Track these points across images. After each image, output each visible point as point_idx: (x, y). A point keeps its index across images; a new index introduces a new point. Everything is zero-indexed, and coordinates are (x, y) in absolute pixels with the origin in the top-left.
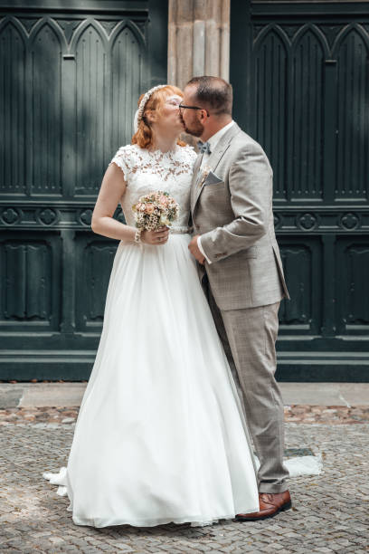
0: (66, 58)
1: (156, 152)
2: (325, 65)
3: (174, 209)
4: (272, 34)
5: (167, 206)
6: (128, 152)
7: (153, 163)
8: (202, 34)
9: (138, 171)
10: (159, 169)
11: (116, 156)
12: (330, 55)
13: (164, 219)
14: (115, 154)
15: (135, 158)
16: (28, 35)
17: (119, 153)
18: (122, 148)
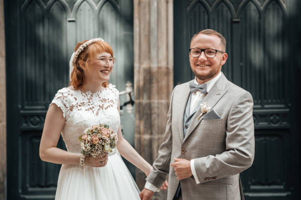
0: (70, 21)
1: (87, 93)
2: (233, 22)
3: (114, 139)
4: (199, 4)
5: (109, 137)
6: (65, 95)
7: (86, 101)
8: (155, 4)
9: (75, 110)
10: (91, 106)
11: (55, 98)
12: (236, 16)
13: (107, 148)
14: (54, 96)
15: (71, 98)
16: (45, 7)
17: (58, 95)
18: (60, 91)
